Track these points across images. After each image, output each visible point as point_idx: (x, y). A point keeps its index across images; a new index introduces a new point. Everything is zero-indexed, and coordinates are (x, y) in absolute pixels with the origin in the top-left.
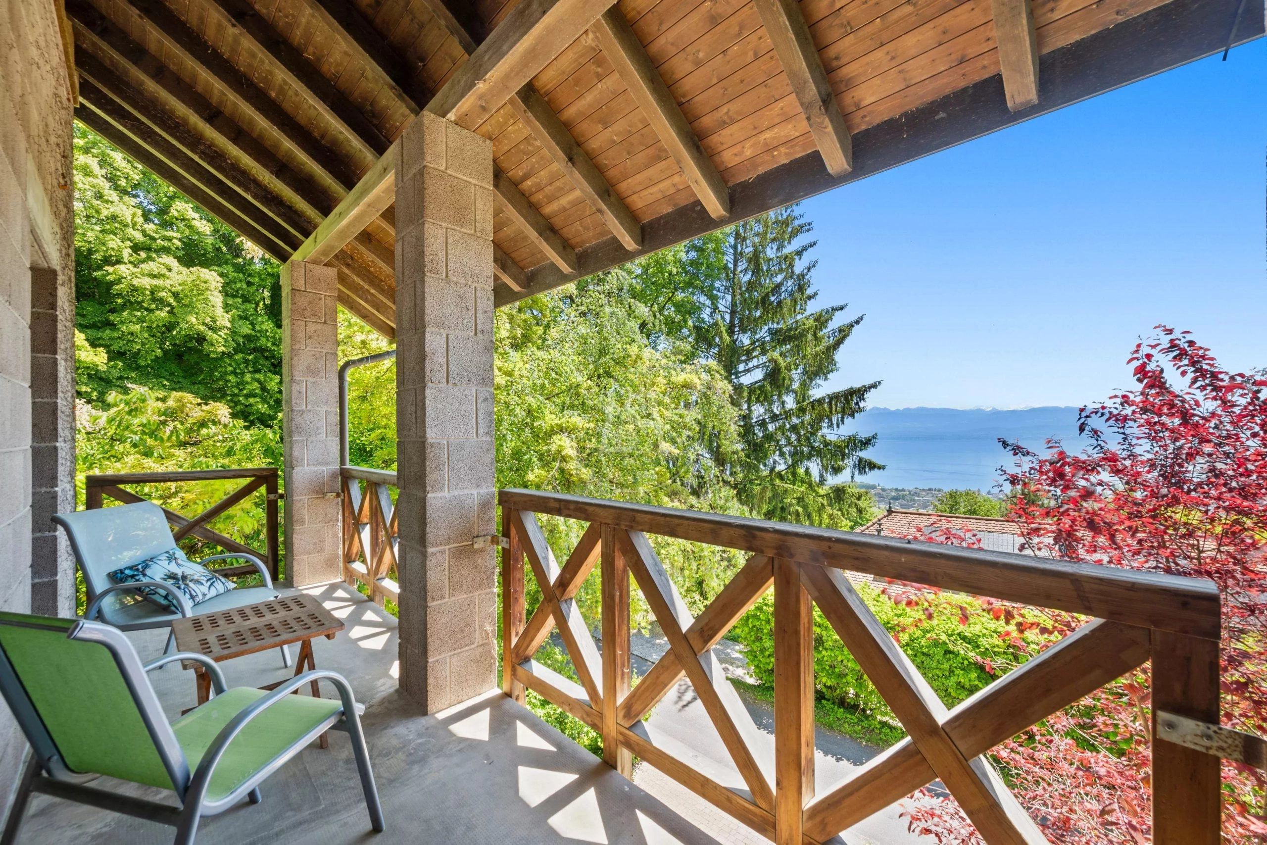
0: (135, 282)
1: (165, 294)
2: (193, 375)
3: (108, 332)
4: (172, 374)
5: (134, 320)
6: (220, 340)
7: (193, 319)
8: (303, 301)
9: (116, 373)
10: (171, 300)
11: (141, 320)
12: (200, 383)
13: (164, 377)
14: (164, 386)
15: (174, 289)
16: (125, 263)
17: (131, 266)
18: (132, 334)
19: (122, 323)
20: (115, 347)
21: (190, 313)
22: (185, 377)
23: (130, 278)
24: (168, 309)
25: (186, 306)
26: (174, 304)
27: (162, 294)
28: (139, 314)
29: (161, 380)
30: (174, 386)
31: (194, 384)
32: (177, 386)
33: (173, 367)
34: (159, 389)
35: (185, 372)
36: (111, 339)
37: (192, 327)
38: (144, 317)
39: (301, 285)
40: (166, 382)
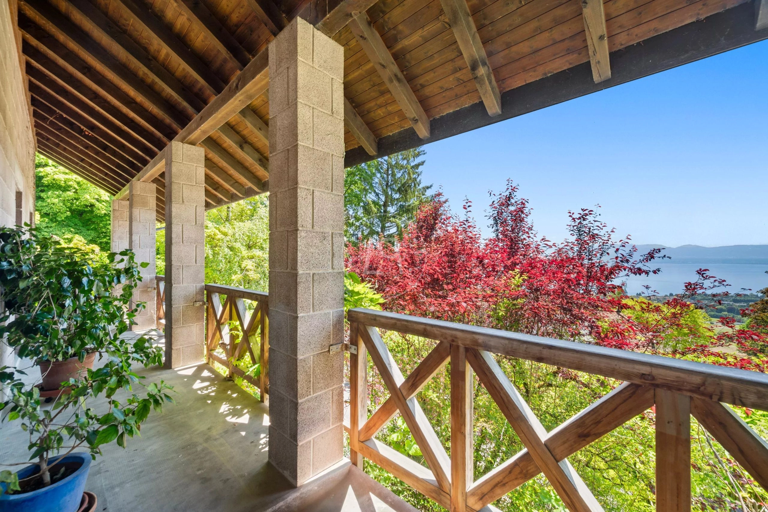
0: (56, 177)
1: (72, 183)
2: (87, 225)
3: (40, 202)
4: (76, 225)
5: (55, 196)
6: (103, 207)
7: (87, 196)
8: (117, 214)
9: (44, 225)
10: (76, 186)
11: (59, 197)
12: (92, 229)
13: (71, 227)
14: (71, 231)
15: (77, 180)
16: (50, 166)
17: (53, 168)
18: (54, 204)
19: (48, 198)
20: (44, 211)
21: (86, 193)
22: (83, 226)
23: (52, 174)
24: (74, 190)
25: (85, 189)
26: (77, 188)
27: (70, 183)
28: (57, 193)
29: (70, 228)
30: (77, 231)
31: (88, 230)
32: (79, 231)
33: (77, 221)
34: (69, 233)
35: (83, 223)
36: (41, 206)
37: (87, 200)
38: (60, 195)
39: (117, 208)
40: (72, 229)
